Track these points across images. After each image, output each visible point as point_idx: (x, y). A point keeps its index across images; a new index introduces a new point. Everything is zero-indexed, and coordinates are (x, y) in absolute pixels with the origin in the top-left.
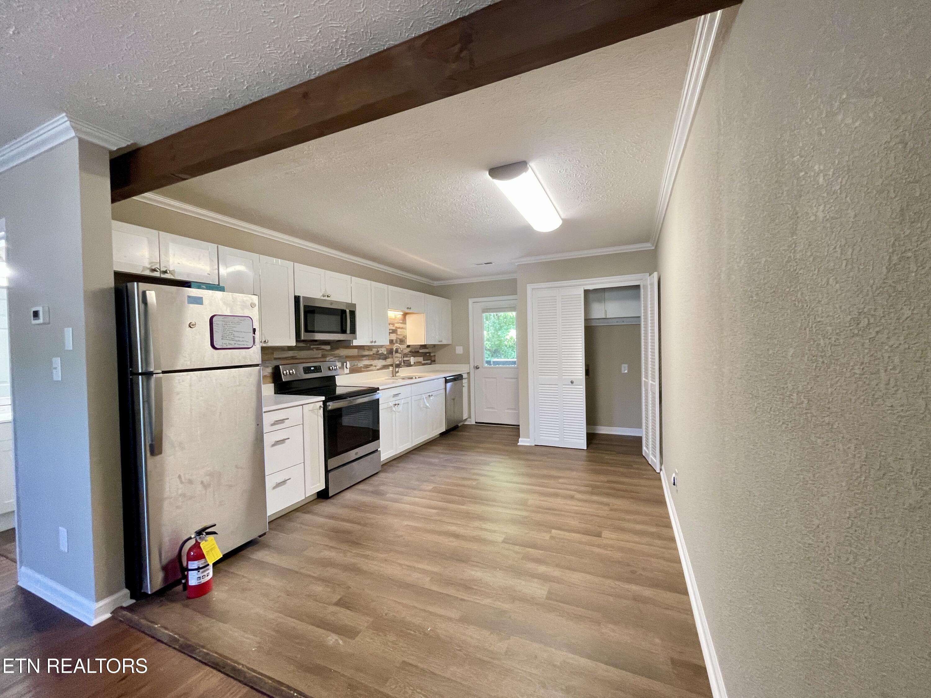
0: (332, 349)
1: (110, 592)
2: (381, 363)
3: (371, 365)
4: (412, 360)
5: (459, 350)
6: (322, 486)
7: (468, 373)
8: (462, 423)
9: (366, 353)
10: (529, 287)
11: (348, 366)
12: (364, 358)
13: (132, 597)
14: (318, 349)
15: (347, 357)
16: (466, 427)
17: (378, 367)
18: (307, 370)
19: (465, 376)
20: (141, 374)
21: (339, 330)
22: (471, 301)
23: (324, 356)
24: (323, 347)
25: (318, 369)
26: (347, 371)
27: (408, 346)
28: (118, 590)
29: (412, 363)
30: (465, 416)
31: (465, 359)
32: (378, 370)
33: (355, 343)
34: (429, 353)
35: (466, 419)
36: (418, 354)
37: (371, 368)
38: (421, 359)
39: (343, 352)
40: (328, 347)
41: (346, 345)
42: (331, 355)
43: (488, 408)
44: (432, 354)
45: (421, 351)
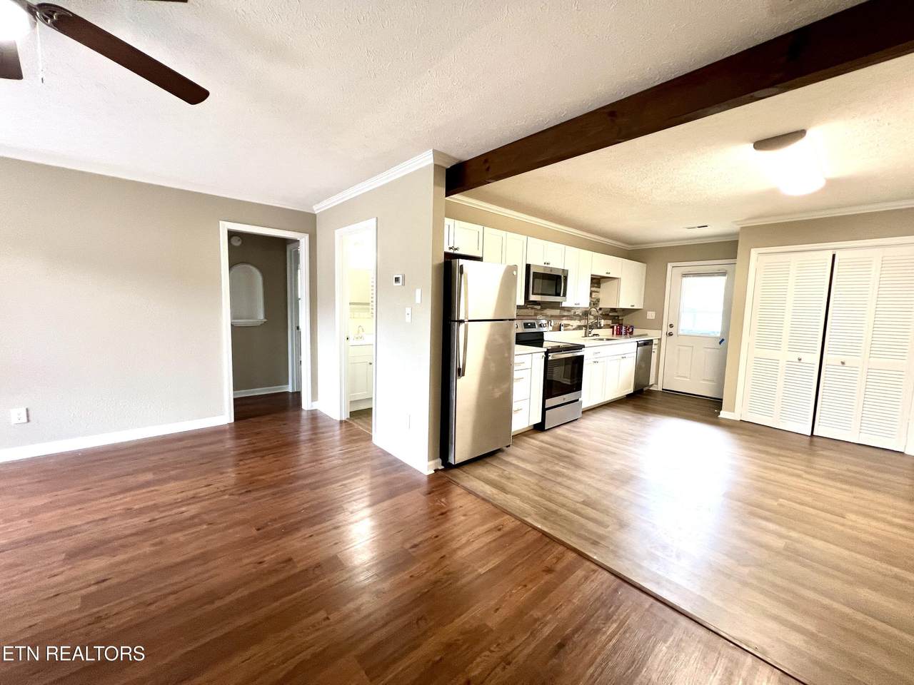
0: (543, 309)
1: (434, 458)
2: (575, 323)
3: (569, 325)
4: (603, 322)
5: (651, 315)
6: (539, 420)
7: (660, 339)
8: (646, 388)
9: (566, 314)
10: (754, 252)
11: (552, 324)
12: (564, 318)
13: (442, 465)
14: (532, 308)
15: (552, 316)
16: (650, 392)
17: (574, 327)
18: (526, 326)
19: (655, 342)
20: (457, 321)
21: (554, 293)
22: (670, 266)
23: (536, 315)
24: (536, 307)
25: (533, 326)
26: (551, 328)
27: (600, 309)
28: (437, 458)
29: (602, 325)
30: (652, 381)
31: (657, 324)
32: (574, 329)
33: (564, 305)
34: (618, 316)
35: (652, 385)
36: (608, 318)
37: (570, 327)
38: (610, 322)
39: (550, 312)
40: (539, 307)
41: (556, 305)
42: (541, 314)
43: (678, 376)
44: (620, 318)
45: (610, 314)
